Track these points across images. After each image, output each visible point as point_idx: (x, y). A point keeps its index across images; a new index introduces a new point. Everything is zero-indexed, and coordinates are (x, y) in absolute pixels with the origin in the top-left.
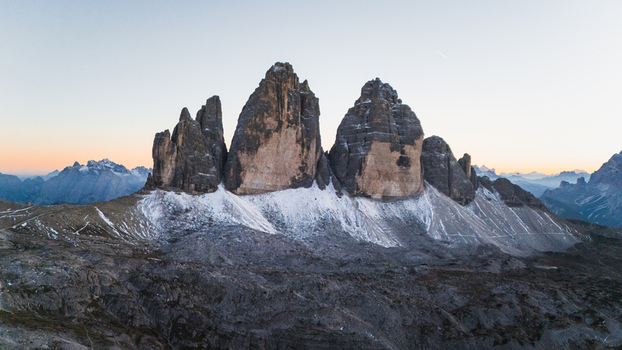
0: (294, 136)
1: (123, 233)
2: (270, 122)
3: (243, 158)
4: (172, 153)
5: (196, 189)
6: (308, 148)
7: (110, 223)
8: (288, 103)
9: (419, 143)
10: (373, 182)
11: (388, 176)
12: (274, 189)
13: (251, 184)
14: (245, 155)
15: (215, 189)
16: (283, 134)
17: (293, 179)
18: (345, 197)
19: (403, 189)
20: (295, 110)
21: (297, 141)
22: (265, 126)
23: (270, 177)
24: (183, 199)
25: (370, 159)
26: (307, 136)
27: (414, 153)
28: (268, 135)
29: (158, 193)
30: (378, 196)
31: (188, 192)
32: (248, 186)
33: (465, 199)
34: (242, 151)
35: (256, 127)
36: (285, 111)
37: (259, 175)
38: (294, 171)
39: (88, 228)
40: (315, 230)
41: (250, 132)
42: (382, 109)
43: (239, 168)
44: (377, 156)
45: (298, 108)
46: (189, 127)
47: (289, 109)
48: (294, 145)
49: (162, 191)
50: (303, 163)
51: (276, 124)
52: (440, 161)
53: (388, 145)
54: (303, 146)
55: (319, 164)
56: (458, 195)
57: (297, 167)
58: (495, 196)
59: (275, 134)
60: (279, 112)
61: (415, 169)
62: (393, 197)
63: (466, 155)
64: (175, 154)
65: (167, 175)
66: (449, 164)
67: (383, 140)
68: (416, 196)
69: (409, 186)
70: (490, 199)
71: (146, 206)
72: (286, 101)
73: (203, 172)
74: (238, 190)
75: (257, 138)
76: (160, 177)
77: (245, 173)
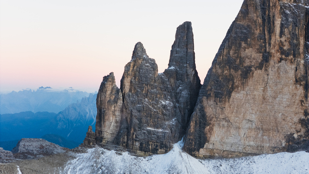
0: (292, 74)
2: (251, 55)
3: (210, 107)
4: (115, 101)
5: (141, 149)
8: (282, 26)
12: (258, 151)
13: (222, 142)
14: (211, 102)
15: (167, 149)
17: (290, 138)
20: (294, 36)
21: (297, 81)
22: (242, 61)
23: (253, 134)
28: (247, 73)
29: (95, 152)
31: (132, 151)
32: (218, 146)
34: (208, 97)
36: (276, 38)
37: (233, 131)
38: (291, 124)
41: (220, 71)
43: (204, 121)
45: (300, 32)
46: (140, 67)
47: (282, 34)
48: (292, 87)
49: (101, 149)
51: (259, 57)
54: (306, 88)
57: (296, 119)
59: (257, 73)
60: (264, 40)
64: (120, 103)
65: (110, 128)
71: (74, 168)
72: (278, 22)
73: (156, 126)
74: (202, 152)
75: (230, 79)
76: (101, 132)
77: (211, 129)
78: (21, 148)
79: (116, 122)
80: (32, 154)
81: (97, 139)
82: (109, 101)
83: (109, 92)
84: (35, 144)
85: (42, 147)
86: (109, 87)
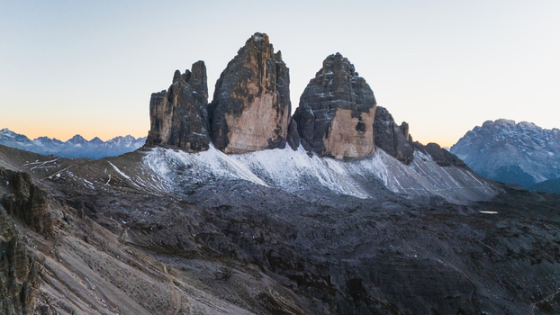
0: (271, 102)
1: (141, 185)
2: (253, 87)
3: (230, 120)
4: (169, 112)
5: (191, 148)
6: (282, 113)
7: (126, 176)
8: (267, 71)
9: (373, 111)
10: (337, 144)
11: (348, 140)
12: (254, 149)
13: (236, 144)
14: (231, 116)
15: (207, 148)
16: (262, 98)
18: (315, 157)
19: (359, 150)
20: (272, 78)
21: (274, 107)
22: (248, 91)
23: (251, 138)
24: (182, 156)
25: (335, 123)
26: (281, 102)
27: (369, 120)
28: (251, 99)
29: (159, 150)
30: (340, 157)
31: (185, 150)
32: (234, 146)
33: (407, 160)
34: (229, 113)
35: (240, 91)
36: (264, 78)
37: (242, 136)
38: (270, 134)
39: (113, 180)
40: (300, 185)
41: (235, 96)
42: (344, 80)
43: (226, 130)
44: (341, 121)
45: (274, 76)
46: (183, 89)
47: (267, 76)
48: (271, 110)
49: (162, 149)
50: (278, 126)
51: (257, 89)
52: (385, 127)
53: (349, 112)
54: (278, 111)
55: (290, 128)
56: (402, 156)
57: (273, 130)
58: (428, 157)
59: (257, 99)
60: (259, 78)
61: (369, 134)
62: (351, 158)
63: (404, 123)
64: (172, 114)
66: (393, 131)
67: (346, 108)
68: (369, 157)
69: (363, 148)
70: (425, 160)
71: (151, 162)
72: (265, 69)
73: (196, 132)
74: (226, 149)
75: (241, 102)
76: (159, 135)
77: (231, 134)
79: (170, 128)
81: (156, 141)
83: (165, 105)
86: (166, 102)
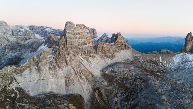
1: (163, 65)
7: (161, 61)
24: (192, 57)
29: (183, 54)
39: (153, 61)
49: (185, 53)
65: (189, 48)
71: (176, 58)
78: (161, 51)
79: (191, 46)
80: (164, 53)
81: (184, 50)
82: (189, 40)
83: (189, 38)
84: (165, 51)
85: (167, 51)
86: (189, 36)
